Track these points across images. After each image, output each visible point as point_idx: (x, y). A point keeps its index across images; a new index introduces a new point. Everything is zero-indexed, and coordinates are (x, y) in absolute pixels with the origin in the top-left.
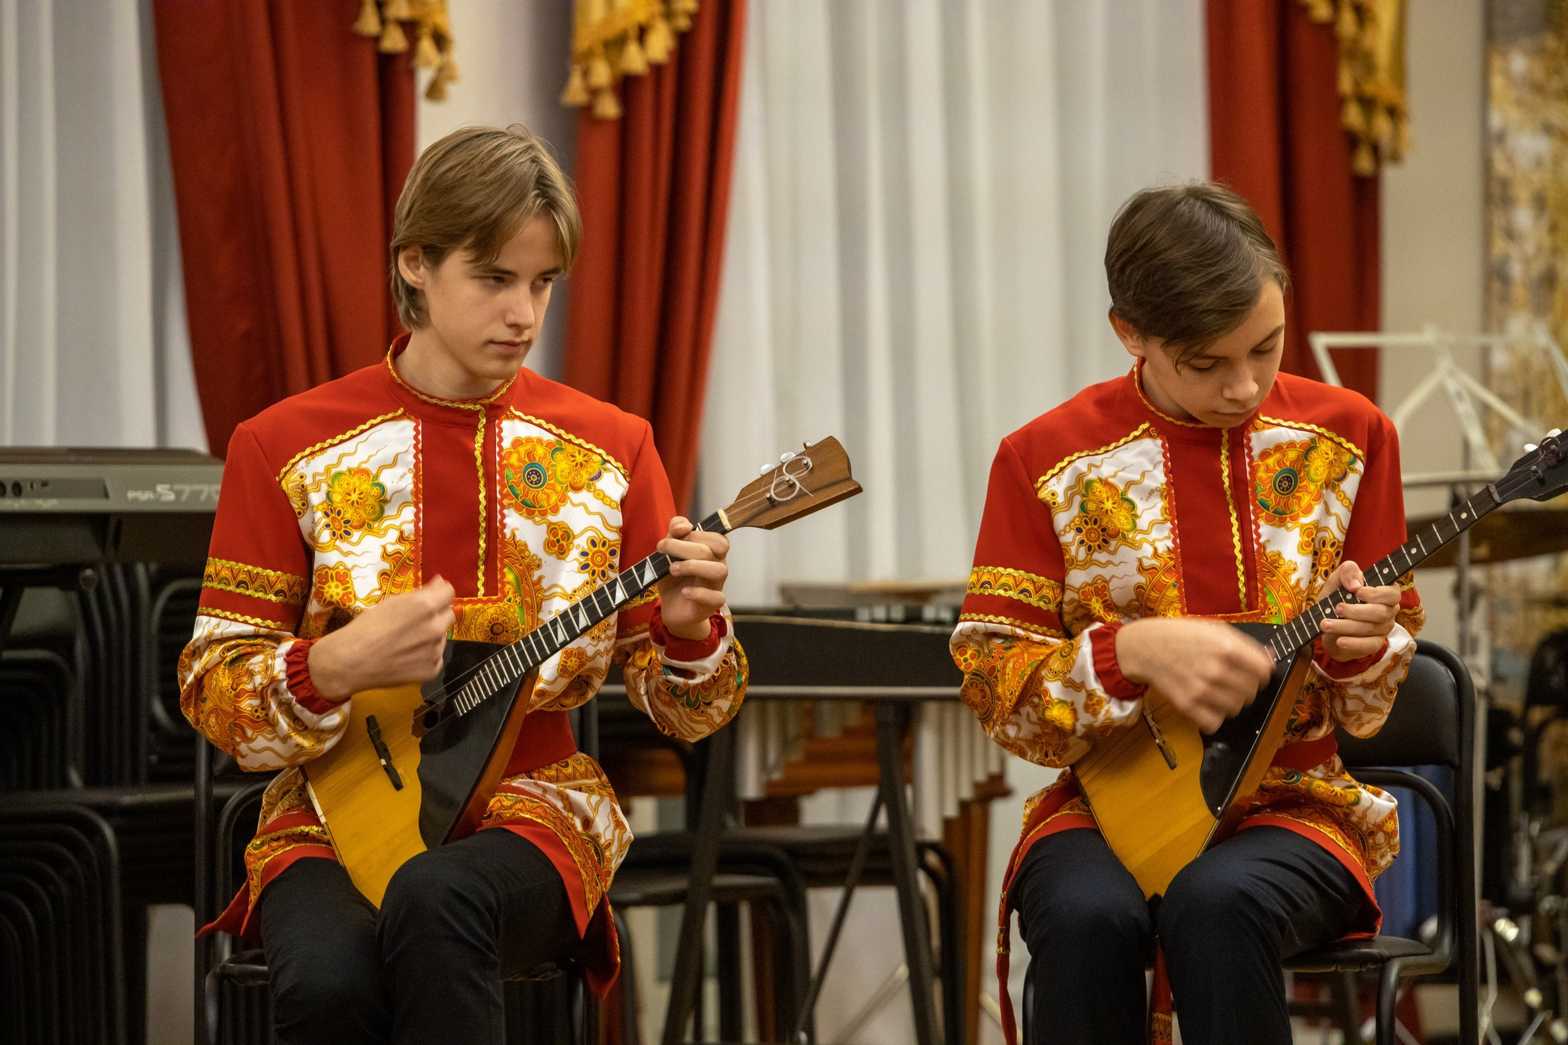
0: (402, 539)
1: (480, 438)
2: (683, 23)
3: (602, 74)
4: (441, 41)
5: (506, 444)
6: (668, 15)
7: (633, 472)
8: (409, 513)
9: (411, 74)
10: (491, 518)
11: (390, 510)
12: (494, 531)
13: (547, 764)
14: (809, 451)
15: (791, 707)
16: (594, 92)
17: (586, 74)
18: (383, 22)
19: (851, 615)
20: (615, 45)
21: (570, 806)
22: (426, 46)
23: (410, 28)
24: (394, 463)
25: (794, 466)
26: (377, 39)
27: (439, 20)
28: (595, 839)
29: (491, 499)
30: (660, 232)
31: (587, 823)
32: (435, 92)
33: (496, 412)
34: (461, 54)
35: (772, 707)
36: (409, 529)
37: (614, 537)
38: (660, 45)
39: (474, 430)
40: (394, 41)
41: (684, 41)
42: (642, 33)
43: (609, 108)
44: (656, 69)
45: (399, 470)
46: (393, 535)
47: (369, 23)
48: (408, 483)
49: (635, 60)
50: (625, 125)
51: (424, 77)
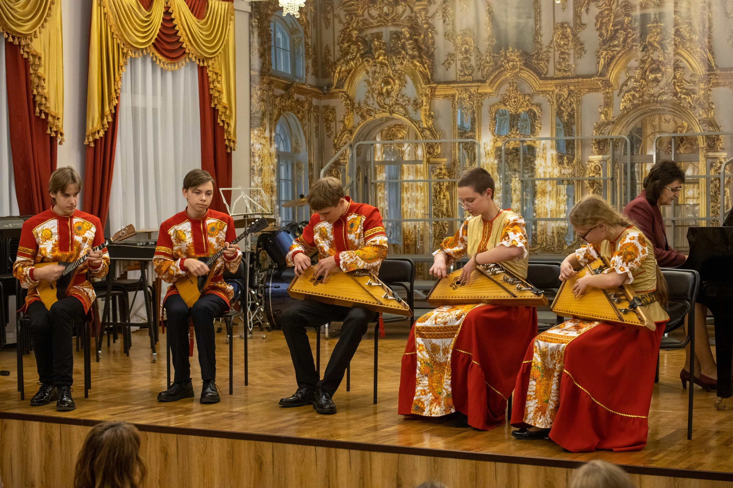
0: (56, 241)
1: (69, 222)
2: (106, 130)
3: (91, 139)
4: (62, 134)
5: (74, 223)
6: (103, 128)
7: (97, 227)
8: (57, 236)
9: (57, 140)
10: (72, 237)
11: (53, 236)
12: (72, 239)
13: (80, 283)
14: (127, 227)
15: (125, 261)
16: (90, 142)
17: (88, 139)
18: (51, 131)
19: (136, 245)
20: (94, 134)
21: (84, 291)
22: (59, 135)
23: (56, 132)
24: (54, 227)
25: (124, 229)
26: (50, 134)
27: (61, 131)
28: (89, 297)
29: (72, 233)
30: (101, 174)
31: (87, 294)
32: (60, 143)
33: (72, 217)
34: (65, 137)
35: (122, 261)
36: (57, 239)
37: (93, 239)
38: (102, 134)
39: (68, 221)
40: (53, 135)
41: (106, 133)
42: (99, 132)
43: (92, 145)
44: (101, 138)
45: (55, 229)
46: (54, 240)
47: (49, 132)
48: (56, 231)
49: (97, 137)
50: (95, 148)
51: (59, 141)
